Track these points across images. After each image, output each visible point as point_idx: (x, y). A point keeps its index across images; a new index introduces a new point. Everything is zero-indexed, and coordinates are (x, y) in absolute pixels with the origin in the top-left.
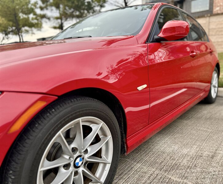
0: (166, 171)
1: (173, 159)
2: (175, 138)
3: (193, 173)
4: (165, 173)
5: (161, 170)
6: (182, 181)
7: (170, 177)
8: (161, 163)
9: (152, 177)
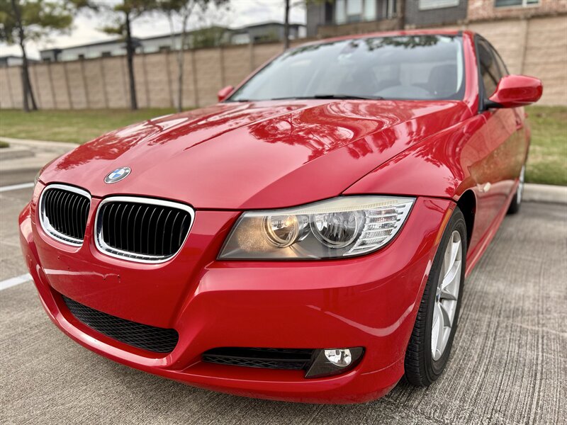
0: (508, 317)
1: (507, 302)
2: (489, 272)
3: (550, 319)
4: (508, 320)
5: (499, 317)
6: (540, 329)
7: (519, 325)
8: (493, 307)
9: (492, 326)
